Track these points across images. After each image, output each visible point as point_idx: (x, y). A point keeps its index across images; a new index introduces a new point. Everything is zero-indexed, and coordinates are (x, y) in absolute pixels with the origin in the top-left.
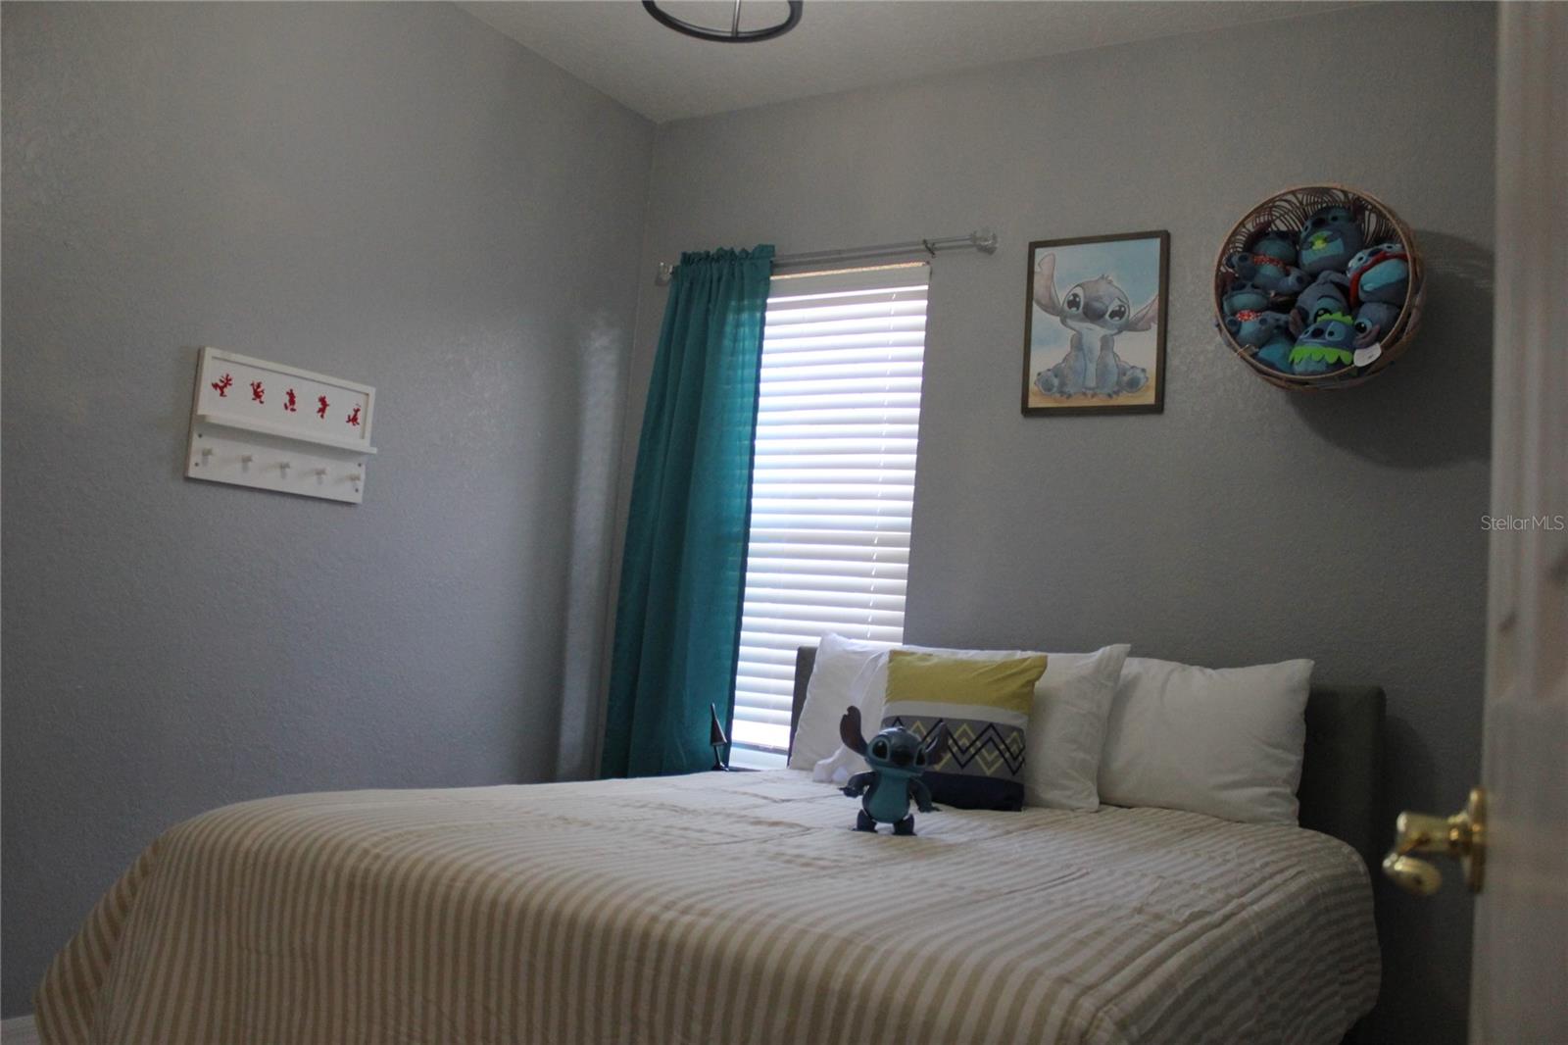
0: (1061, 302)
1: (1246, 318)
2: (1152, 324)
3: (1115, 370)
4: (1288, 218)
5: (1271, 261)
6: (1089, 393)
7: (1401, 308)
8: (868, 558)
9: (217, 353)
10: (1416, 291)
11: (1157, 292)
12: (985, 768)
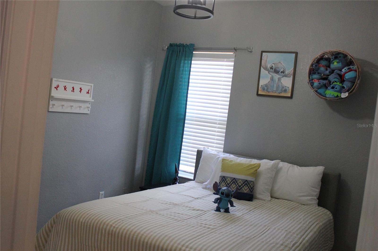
0: (269, 67)
1: (315, 81)
2: (291, 76)
3: (281, 87)
4: (328, 55)
5: (323, 66)
6: (274, 92)
7: (355, 83)
8: (215, 127)
9: (56, 79)
10: (358, 79)
11: (293, 68)
12: (244, 191)
